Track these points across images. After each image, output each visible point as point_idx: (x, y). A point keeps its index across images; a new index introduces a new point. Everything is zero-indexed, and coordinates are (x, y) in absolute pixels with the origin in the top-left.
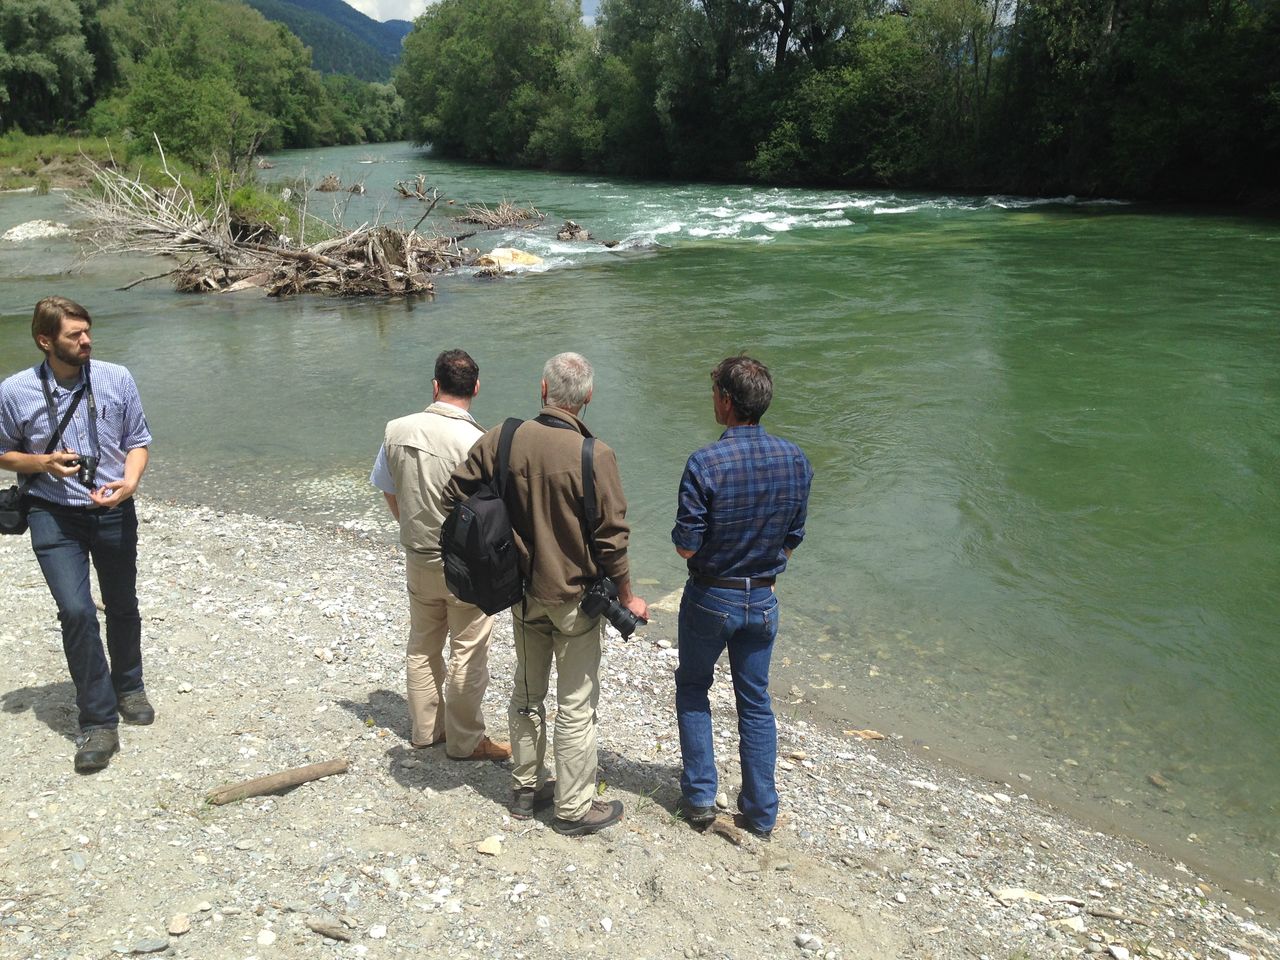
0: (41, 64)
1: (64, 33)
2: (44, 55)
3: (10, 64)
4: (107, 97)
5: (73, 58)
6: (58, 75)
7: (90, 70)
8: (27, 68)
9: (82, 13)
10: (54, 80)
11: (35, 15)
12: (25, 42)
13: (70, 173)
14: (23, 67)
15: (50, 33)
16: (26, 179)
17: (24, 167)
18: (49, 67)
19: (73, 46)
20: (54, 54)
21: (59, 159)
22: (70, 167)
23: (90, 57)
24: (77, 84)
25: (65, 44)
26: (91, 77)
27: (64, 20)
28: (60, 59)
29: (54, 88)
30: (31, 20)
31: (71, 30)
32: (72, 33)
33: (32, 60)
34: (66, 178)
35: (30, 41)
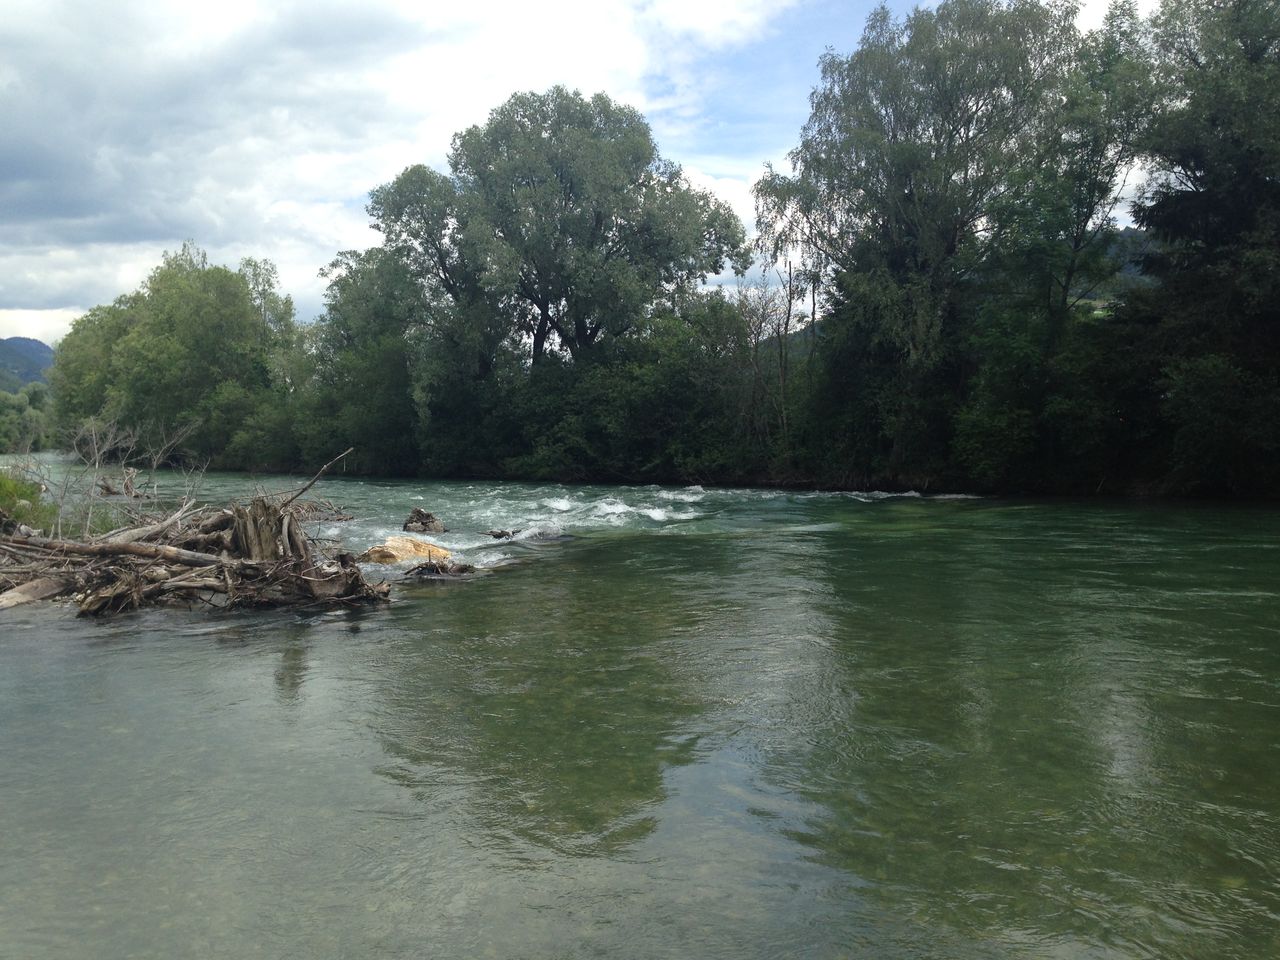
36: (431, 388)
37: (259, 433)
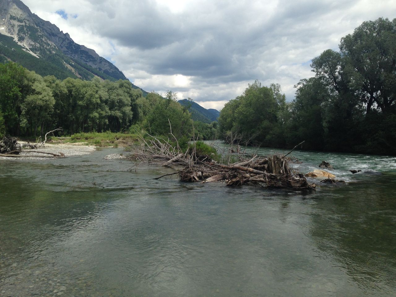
0: (118, 114)
1: (126, 106)
2: (119, 112)
3: (110, 114)
4: (135, 124)
5: (127, 113)
6: (122, 117)
7: (131, 116)
8: (114, 115)
9: (131, 101)
10: (121, 119)
11: (118, 101)
12: (115, 108)
13: (124, 143)
14: (113, 114)
15: (122, 106)
16: (111, 144)
17: (111, 140)
18: (120, 115)
19: (128, 109)
20: (122, 112)
21: (121, 138)
22: (124, 141)
23: (132, 113)
24: (127, 120)
25: (125, 109)
26: (131, 118)
27: (126, 102)
28: (124, 113)
29: (121, 121)
30: (117, 102)
31: (128, 105)
32: (128, 106)
33: (116, 113)
34: (123, 144)
35: (116, 108)
36: (329, 122)
37: (274, 136)
